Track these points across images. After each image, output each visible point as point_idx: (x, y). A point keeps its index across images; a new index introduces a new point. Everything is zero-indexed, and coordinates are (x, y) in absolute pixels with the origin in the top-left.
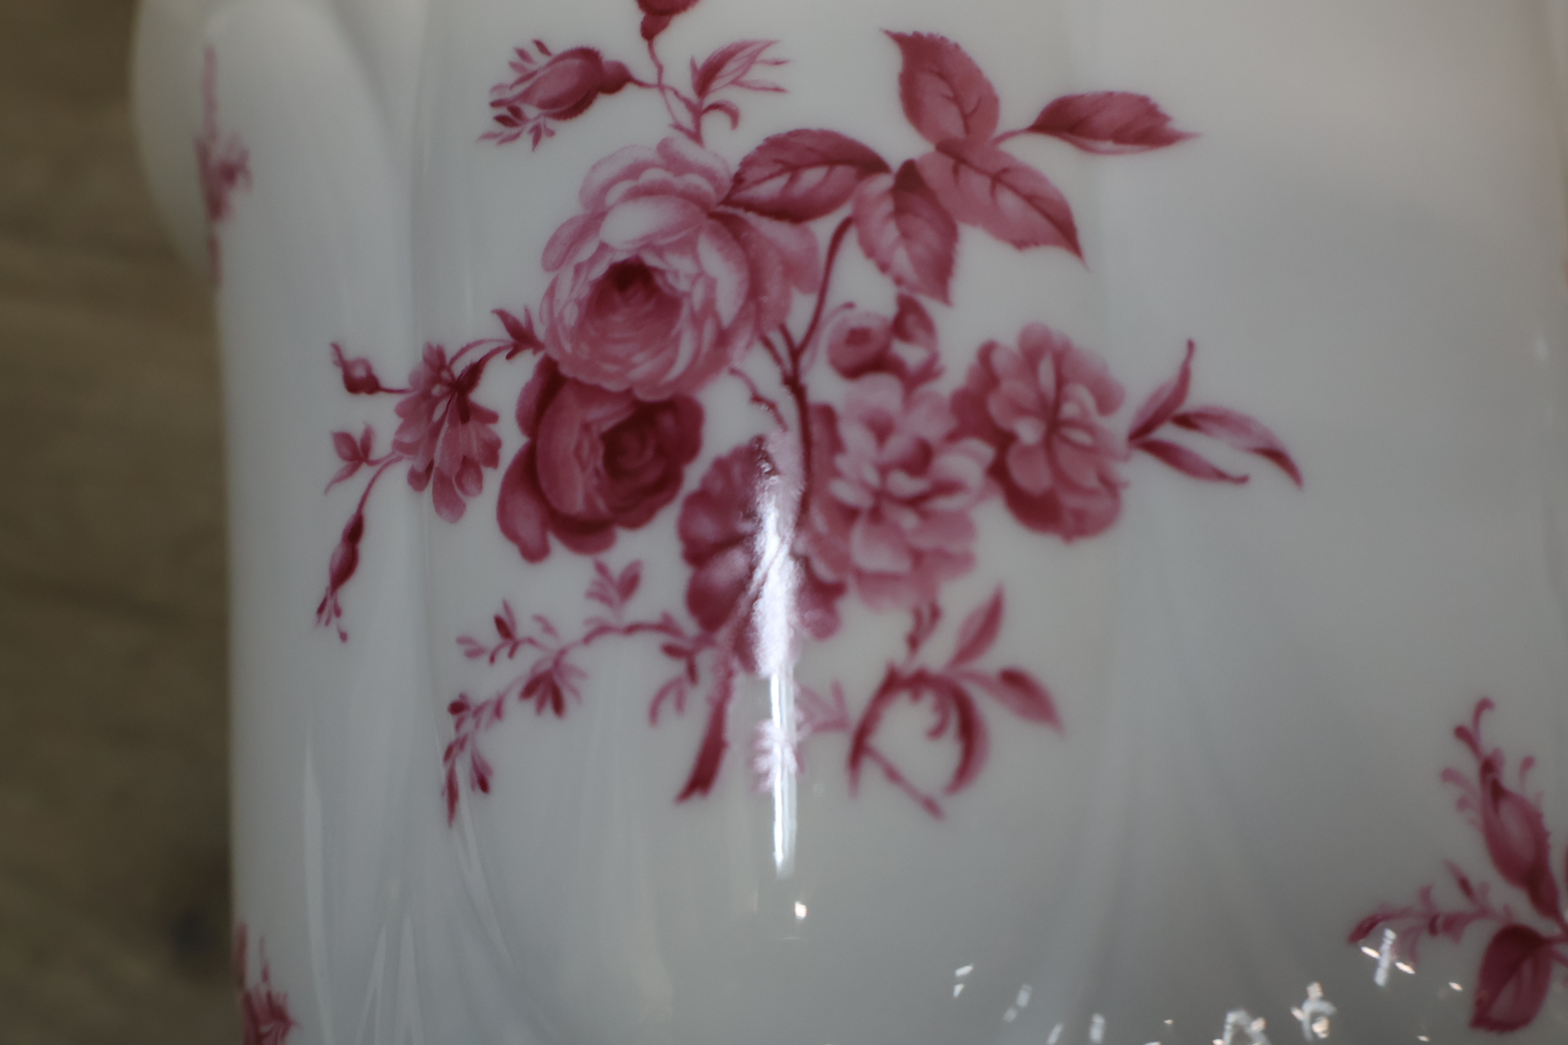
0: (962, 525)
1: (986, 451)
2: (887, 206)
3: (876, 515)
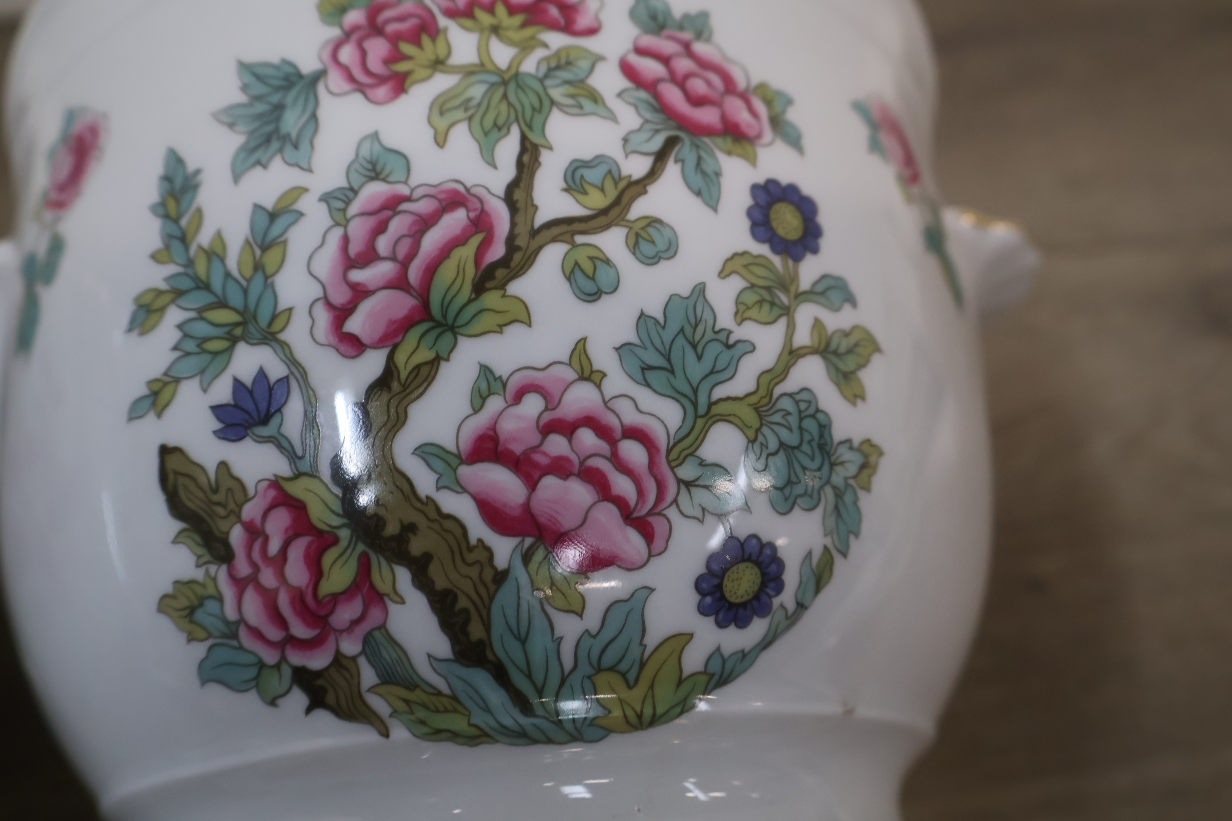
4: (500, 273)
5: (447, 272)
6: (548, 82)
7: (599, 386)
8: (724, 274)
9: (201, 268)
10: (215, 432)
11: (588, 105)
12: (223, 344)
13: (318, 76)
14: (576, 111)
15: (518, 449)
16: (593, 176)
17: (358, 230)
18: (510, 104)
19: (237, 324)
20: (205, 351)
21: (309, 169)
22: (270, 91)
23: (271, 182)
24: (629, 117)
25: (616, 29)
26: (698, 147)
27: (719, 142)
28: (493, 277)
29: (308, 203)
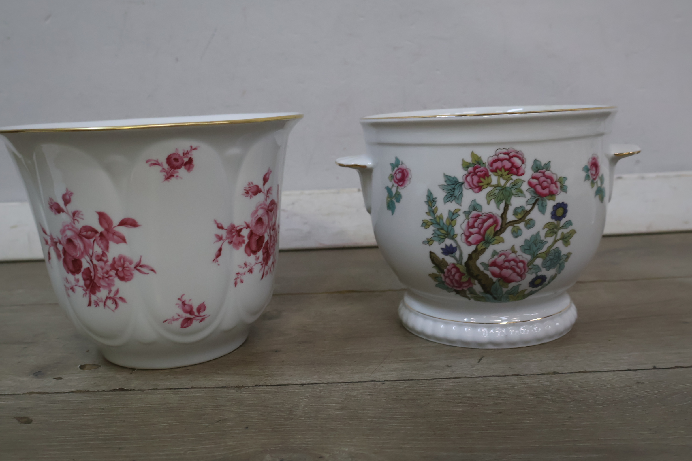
0: (113, 281)
1: (115, 272)
2: (99, 238)
3: (103, 279)
4: (499, 232)
5: (488, 232)
6: (512, 189)
7: (516, 254)
8: (543, 229)
9: (438, 220)
10: (442, 253)
11: (520, 194)
12: (443, 237)
13: (463, 183)
14: (517, 196)
15: (499, 264)
16: (519, 211)
17: (471, 221)
18: (503, 195)
19: (446, 234)
20: (439, 237)
21: (461, 205)
22: (452, 184)
23: (452, 206)
24: (528, 196)
25: (528, 173)
26: (543, 200)
27: (547, 197)
28: (497, 233)
29: (460, 213)
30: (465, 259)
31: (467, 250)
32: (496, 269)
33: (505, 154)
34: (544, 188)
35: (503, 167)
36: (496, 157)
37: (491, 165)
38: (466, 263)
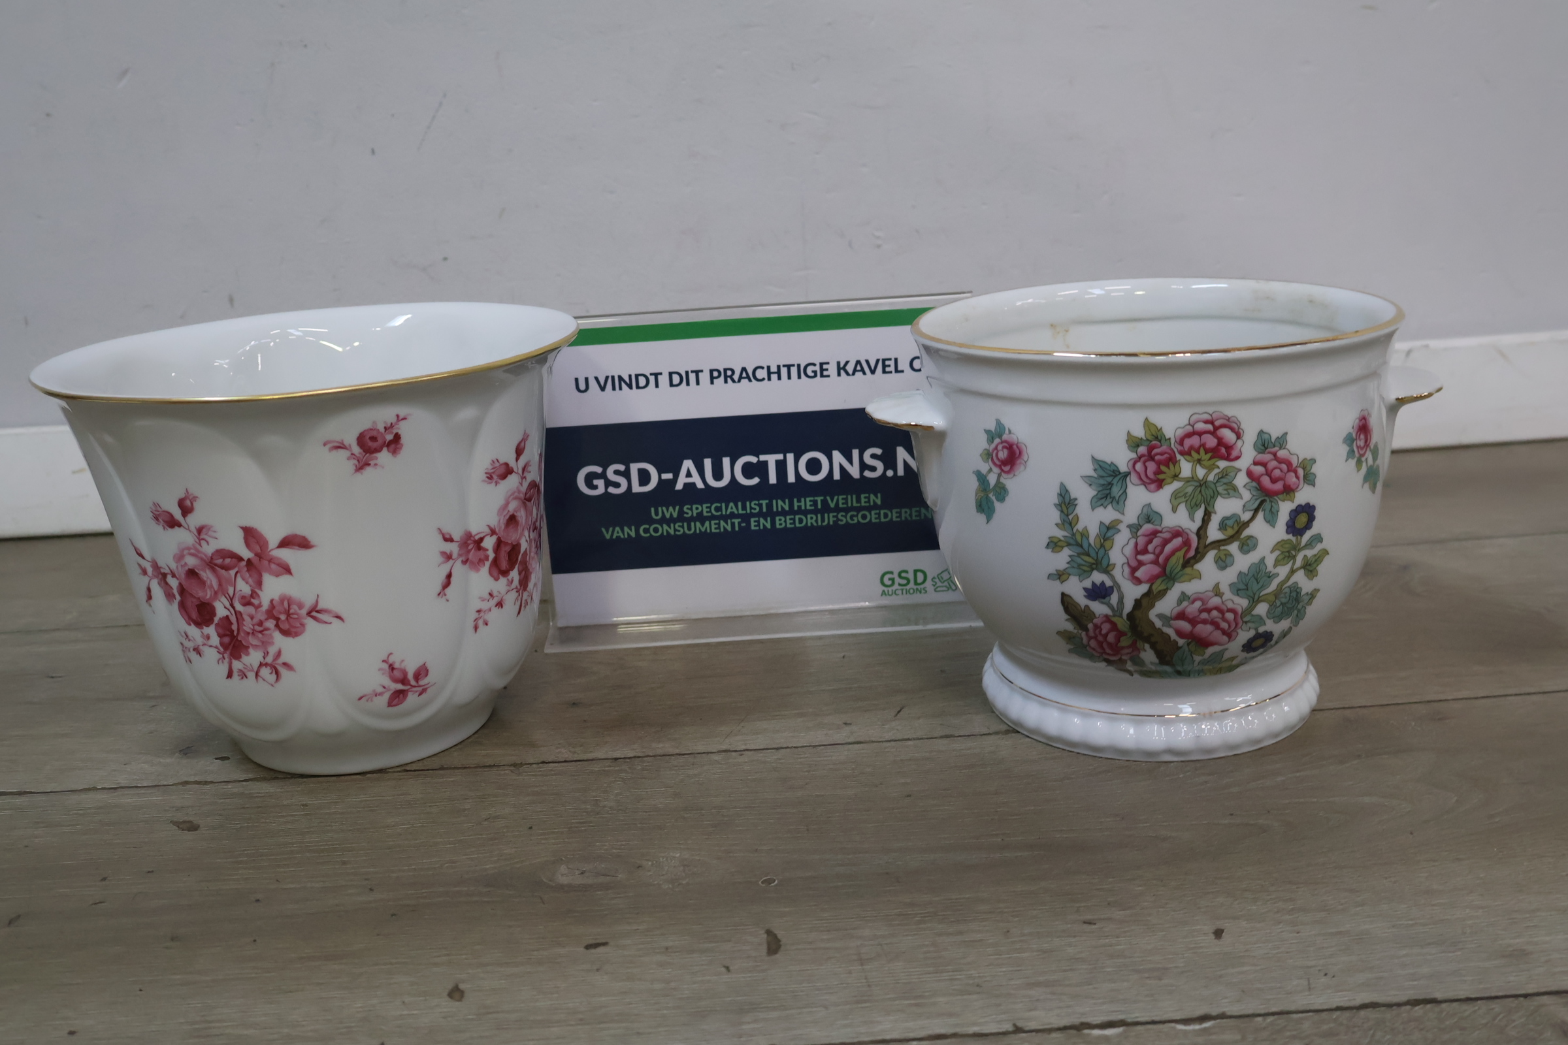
4: (1192, 561)
5: (1173, 560)
6: (1217, 485)
7: (1221, 597)
8: (1272, 552)
9: (1079, 538)
10: (1085, 596)
11: (1232, 492)
12: (1089, 569)
13: (1127, 474)
14: (1227, 496)
15: (1191, 617)
16: (1230, 523)
17: (1142, 541)
18: (1202, 495)
19: (1094, 564)
20: (1080, 569)
21: (1123, 514)
22: (1106, 475)
23: (1107, 514)
24: (1247, 495)
25: (1248, 454)
26: (1272, 502)
27: (1281, 496)
28: (1188, 563)
29: (1122, 527)
30: (1128, 606)
31: (1132, 592)
32: (1185, 626)
33: (1206, 422)
34: (1274, 481)
35: (1203, 445)
36: (1190, 429)
37: (1181, 442)
38: (1131, 616)
